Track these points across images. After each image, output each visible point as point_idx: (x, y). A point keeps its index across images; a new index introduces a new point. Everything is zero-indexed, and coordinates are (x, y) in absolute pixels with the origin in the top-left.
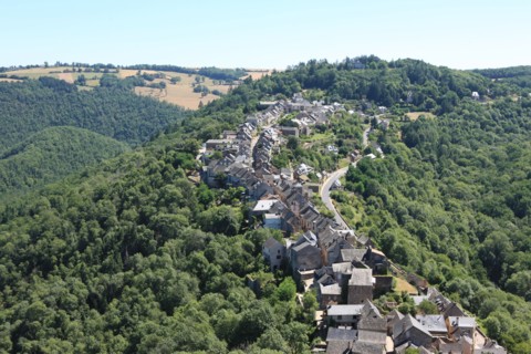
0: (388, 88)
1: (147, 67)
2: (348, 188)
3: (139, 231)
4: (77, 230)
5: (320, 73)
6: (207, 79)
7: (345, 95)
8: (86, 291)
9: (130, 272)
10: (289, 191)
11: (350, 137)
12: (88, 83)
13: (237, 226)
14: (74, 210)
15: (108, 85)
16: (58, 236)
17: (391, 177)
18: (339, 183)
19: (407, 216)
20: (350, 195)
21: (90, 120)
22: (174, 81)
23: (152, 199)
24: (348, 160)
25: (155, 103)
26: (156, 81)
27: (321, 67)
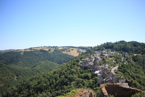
0: (128, 48)
1: (66, 47)
2: (119, 71)
3: (65, 80)
4: (49, 81)
5: (110, 45)
6: (80, 49)
7: (116, 50)
8: (51, 95)
9: (63, 90)
10: (104, 69)
11: (119, 59)
12: (51, 51)
13: (90, 77)
14: (48, 77)
15: (56, 51)
16: (45, 83)
17: (130, 68)
18: (116, 69)
19: (135, 78)
20: (120, 72)
21: (52, 59)
22: (72, 50)
23: (68, 73)
24: (118, 64)
25: (68, 55)
26: (68, 50)
27: (110, 43)
